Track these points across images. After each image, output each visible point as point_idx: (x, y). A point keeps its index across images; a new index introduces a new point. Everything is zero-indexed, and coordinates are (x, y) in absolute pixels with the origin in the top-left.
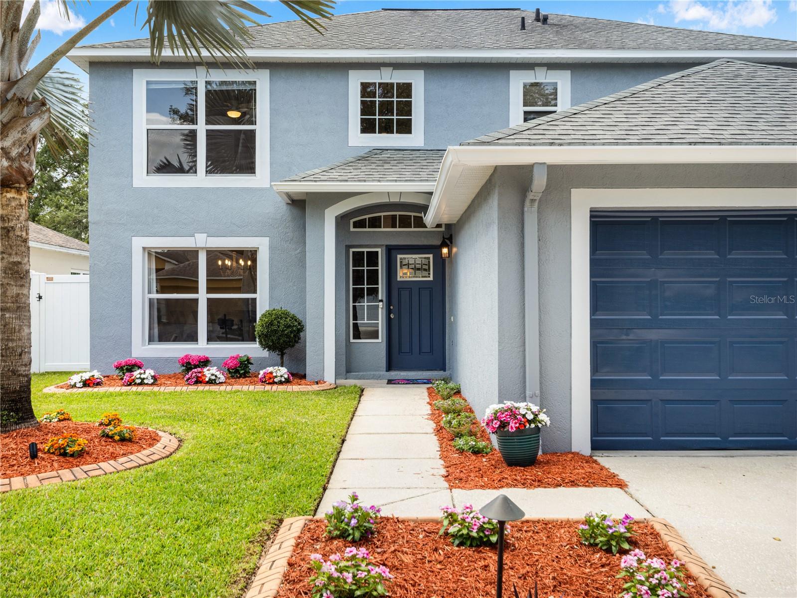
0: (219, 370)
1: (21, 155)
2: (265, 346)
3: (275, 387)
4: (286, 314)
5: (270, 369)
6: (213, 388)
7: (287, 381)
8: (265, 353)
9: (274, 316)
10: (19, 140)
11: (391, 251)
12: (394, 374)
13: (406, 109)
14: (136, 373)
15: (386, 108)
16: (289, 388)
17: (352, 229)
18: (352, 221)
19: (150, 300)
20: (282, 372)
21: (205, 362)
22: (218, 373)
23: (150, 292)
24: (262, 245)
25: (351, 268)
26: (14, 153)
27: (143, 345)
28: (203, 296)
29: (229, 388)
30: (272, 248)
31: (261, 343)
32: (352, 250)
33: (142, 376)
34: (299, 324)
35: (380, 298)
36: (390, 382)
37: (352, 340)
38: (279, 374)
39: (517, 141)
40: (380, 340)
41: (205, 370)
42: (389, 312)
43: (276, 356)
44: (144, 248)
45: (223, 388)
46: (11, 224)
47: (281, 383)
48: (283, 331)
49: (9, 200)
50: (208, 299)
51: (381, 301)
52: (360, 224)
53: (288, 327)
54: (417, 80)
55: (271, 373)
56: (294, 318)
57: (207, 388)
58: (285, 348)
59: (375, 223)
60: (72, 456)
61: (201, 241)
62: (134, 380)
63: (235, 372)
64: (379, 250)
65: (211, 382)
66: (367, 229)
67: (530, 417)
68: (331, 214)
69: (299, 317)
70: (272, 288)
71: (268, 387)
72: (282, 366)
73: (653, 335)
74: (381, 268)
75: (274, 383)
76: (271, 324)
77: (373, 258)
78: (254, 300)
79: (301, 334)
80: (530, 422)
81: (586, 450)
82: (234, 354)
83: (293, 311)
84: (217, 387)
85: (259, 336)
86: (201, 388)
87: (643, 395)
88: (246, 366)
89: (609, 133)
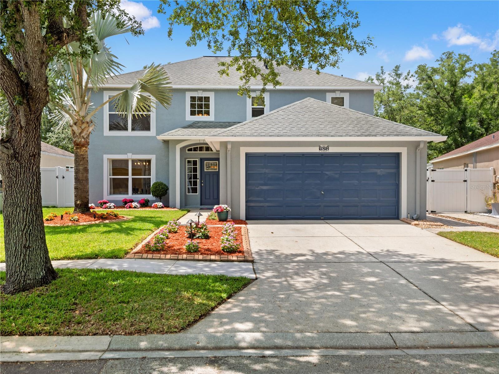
0: (138, 203)
1: (87, 137)
2: (154, 195)
3: (158, 209)
4: (162, 184)
5: (156, 203)
6: (136, 209)
7: (162, 207)
8: (154, 198)
9: (157, 184)
10: (86, 133)
11: (202, 160)
12: (203, 206)
13: (207, 106)
14: (108, 205)
15: (200, 106)
16: (163, 209)
17: (187, 152)
18: (187, 149)
19: (110, 178)
20: (160, 204)
21: (132, 201)
22: (137, 205)
23: (110, 176)
24: (153, 158)
25: (187, 167)
26: (85, 137)
27: (108, 195)
28: (130, 177)
29: (141, 209)
30: (157, 159)
31: (152, 194)
32: (187, 160)
33: (110, 205)
34: (167, 187)
35: (198, 178)
36: (201, 209)
37: (187, 194)
38: (159, 205)
39: (224, 135)
40: (198, 194)
41: (133, 203)
42: (201, 183)
43: (158, 199)
44: (108, 159)
45: (139, 209)
46: (84, 157)
47: (160, 208)
48: (161, 190)
49: (84, 150)
50: (132, 178)
51: (198, 179)
52: (190, 150)
53: (162, 188)
54: (212, 96)
55: (156, 205)
56: (165, 185)
57: (134, 209)
58: (162, 196)
59: (195, 149)
60: (104, 218)
61: (130, 156)
62: (107, 207)
63: (143, 205)
64: (197, 160)
65: (135, 207)
66: (193, 152)
67: (225, 208)
68: (178, 147)
69: (167, 185)
70: (157, 174)
71: (156, 209)
72: (161, 202)
73: (265, 188)
74: (198, 166)
75: (158, 208)
76: (156, 187)
77: (195, 163)
78: (150, 178)
79: (168, 191)
80: (225, 209)
81: (244, 219)
82: (143, 198)
83: (165, 182)
84: (137, 209)
85: (152, 192)
86: (131, 209)
87: (262, 204)
88: (148, 203)
89: (250, 132)
